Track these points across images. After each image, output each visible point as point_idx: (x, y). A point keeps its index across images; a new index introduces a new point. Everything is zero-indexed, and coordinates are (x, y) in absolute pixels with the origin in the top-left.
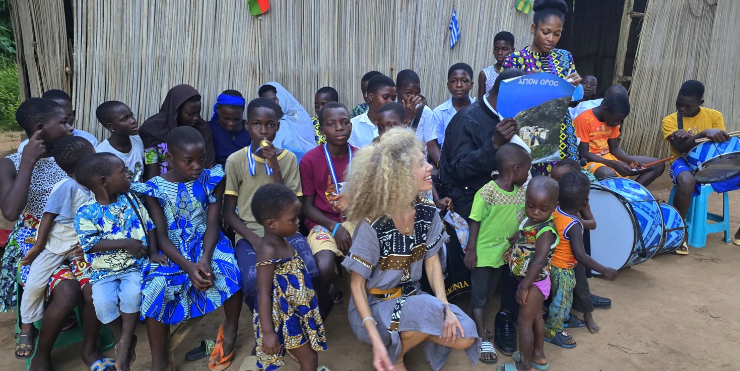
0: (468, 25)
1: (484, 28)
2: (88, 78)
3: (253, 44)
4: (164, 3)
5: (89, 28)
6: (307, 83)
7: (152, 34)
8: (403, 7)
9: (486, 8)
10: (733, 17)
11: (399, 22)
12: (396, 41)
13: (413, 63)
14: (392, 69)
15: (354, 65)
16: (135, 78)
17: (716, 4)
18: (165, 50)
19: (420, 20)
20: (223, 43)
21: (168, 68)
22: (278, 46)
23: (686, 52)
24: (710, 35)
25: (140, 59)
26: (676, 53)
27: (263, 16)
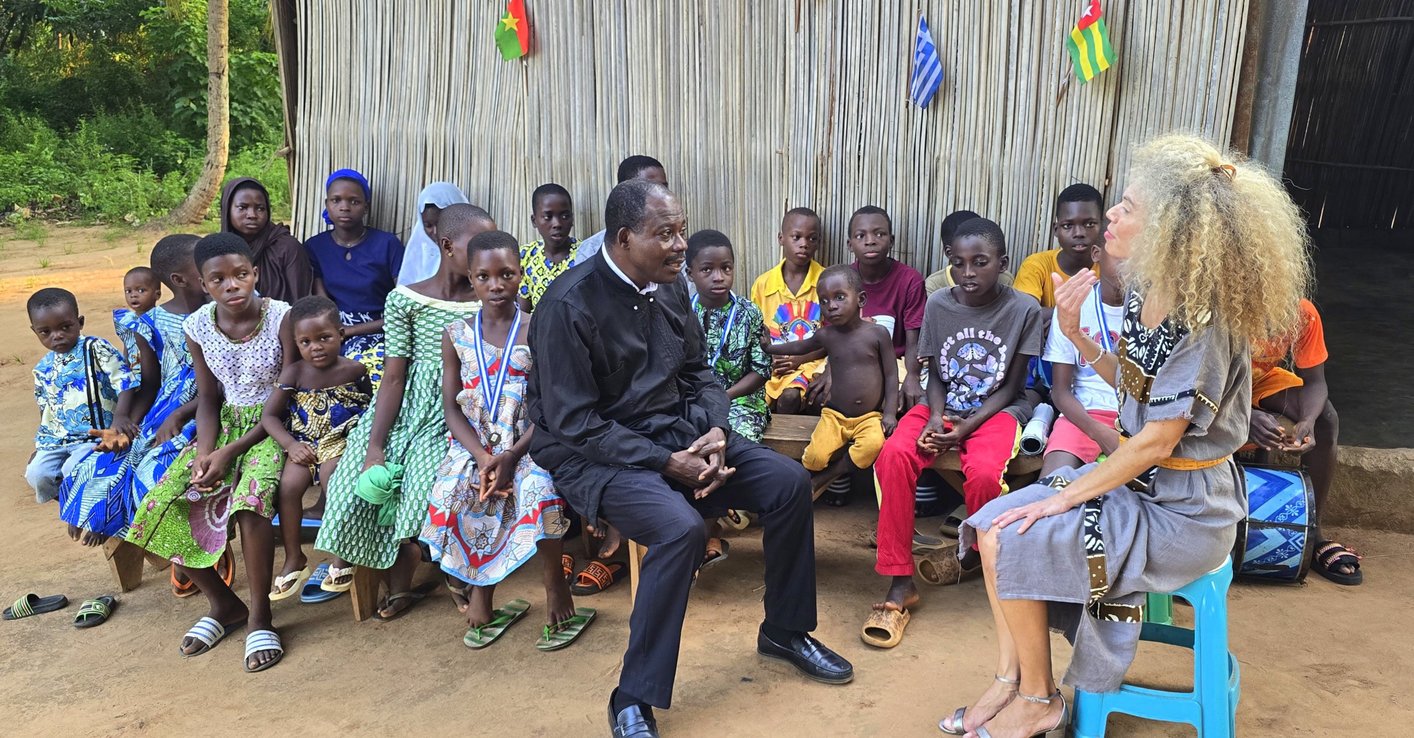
11: (793, 55)
13: (829, 141)
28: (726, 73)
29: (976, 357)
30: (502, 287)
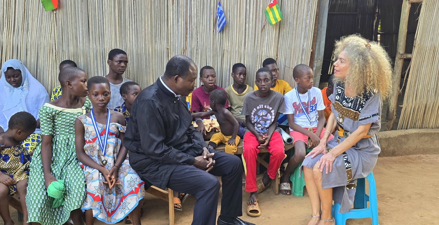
8: (174, 2)
13: (186, 44)
14: (168, 49)
22: (69, 32)
28: (145, 19)
29: (264, 114)
30: (104, 99)
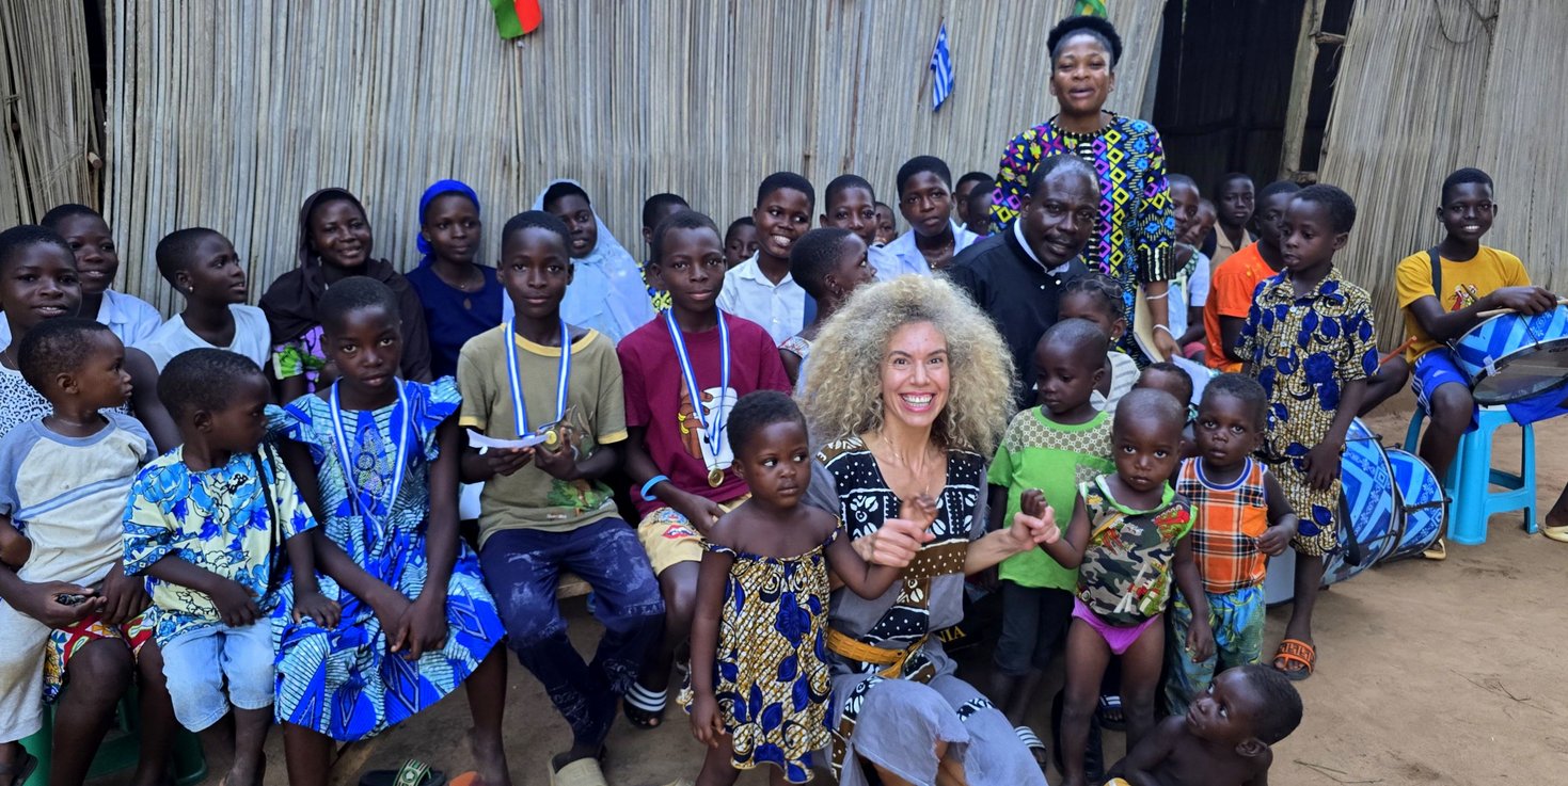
0: (971, 62)
1: (1005, 67)
2: (139, 177)
3: (505, 99)
4: (307, 11)
5: (140, 65)
6: (623, 187)
7: (281, 80)
8: (831, 20)
9: (1010, 23)
10: (1530, 44)
11: (823, 53)
12: (815, 96)
13: (851, 143)
14: (807, 158)
15: (724, 147)
16: (243, 176)
17: (1496, 17)
18: (309, 115)
19: (869, 49)
20: (438, 100)
21: (316, 153)
22: (558, 106)
23: (1433, 119)
24: (1484, 82)
25: (254, 133)
26: (1411, 122)
27: (527, 40)
